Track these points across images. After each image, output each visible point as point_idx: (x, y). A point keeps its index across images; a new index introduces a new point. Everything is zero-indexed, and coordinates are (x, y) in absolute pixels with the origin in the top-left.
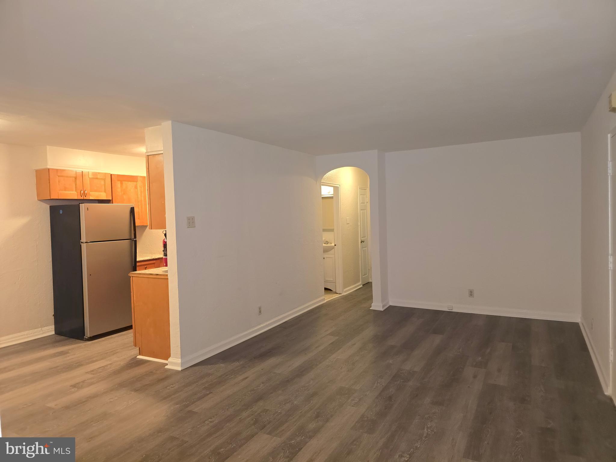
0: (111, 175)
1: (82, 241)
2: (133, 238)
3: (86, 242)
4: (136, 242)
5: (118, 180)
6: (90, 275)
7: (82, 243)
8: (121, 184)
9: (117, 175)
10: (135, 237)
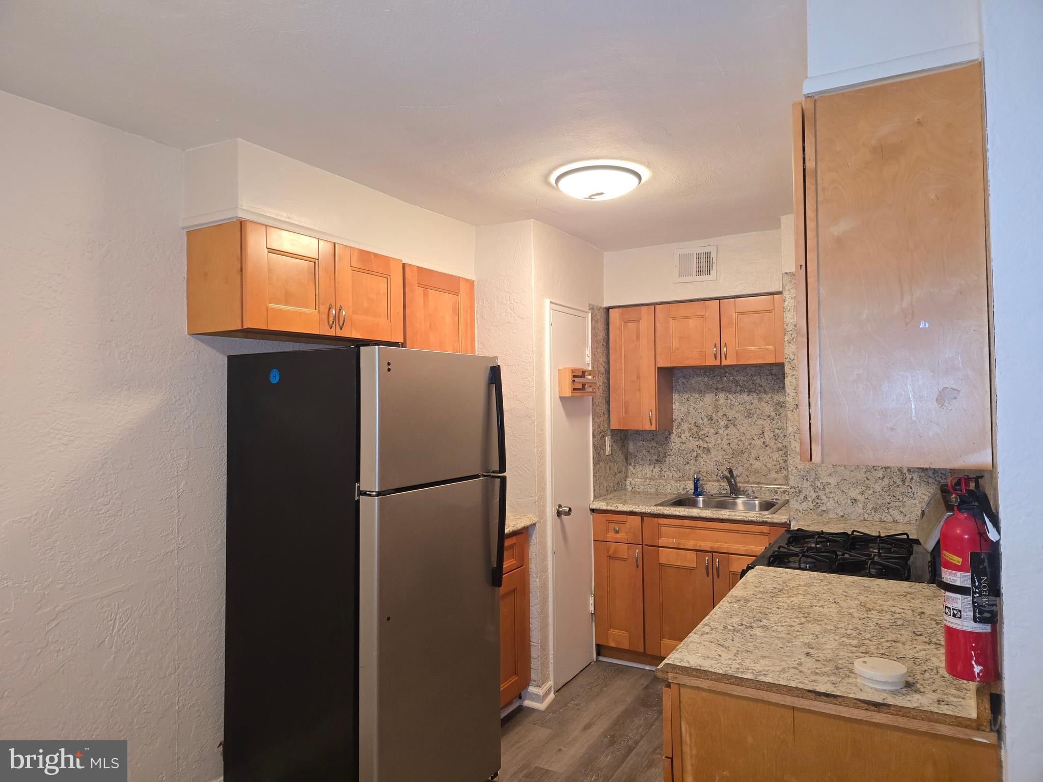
0: (404, 265)
1: (364, 485)
2: (498, 469)
3: (379, 494)
4: (503, 481)
5: (420, 285)
6: (389, 619)
7: (364, 493)
8: (426, 296)
9: (418, 268)
10: (503, 468)
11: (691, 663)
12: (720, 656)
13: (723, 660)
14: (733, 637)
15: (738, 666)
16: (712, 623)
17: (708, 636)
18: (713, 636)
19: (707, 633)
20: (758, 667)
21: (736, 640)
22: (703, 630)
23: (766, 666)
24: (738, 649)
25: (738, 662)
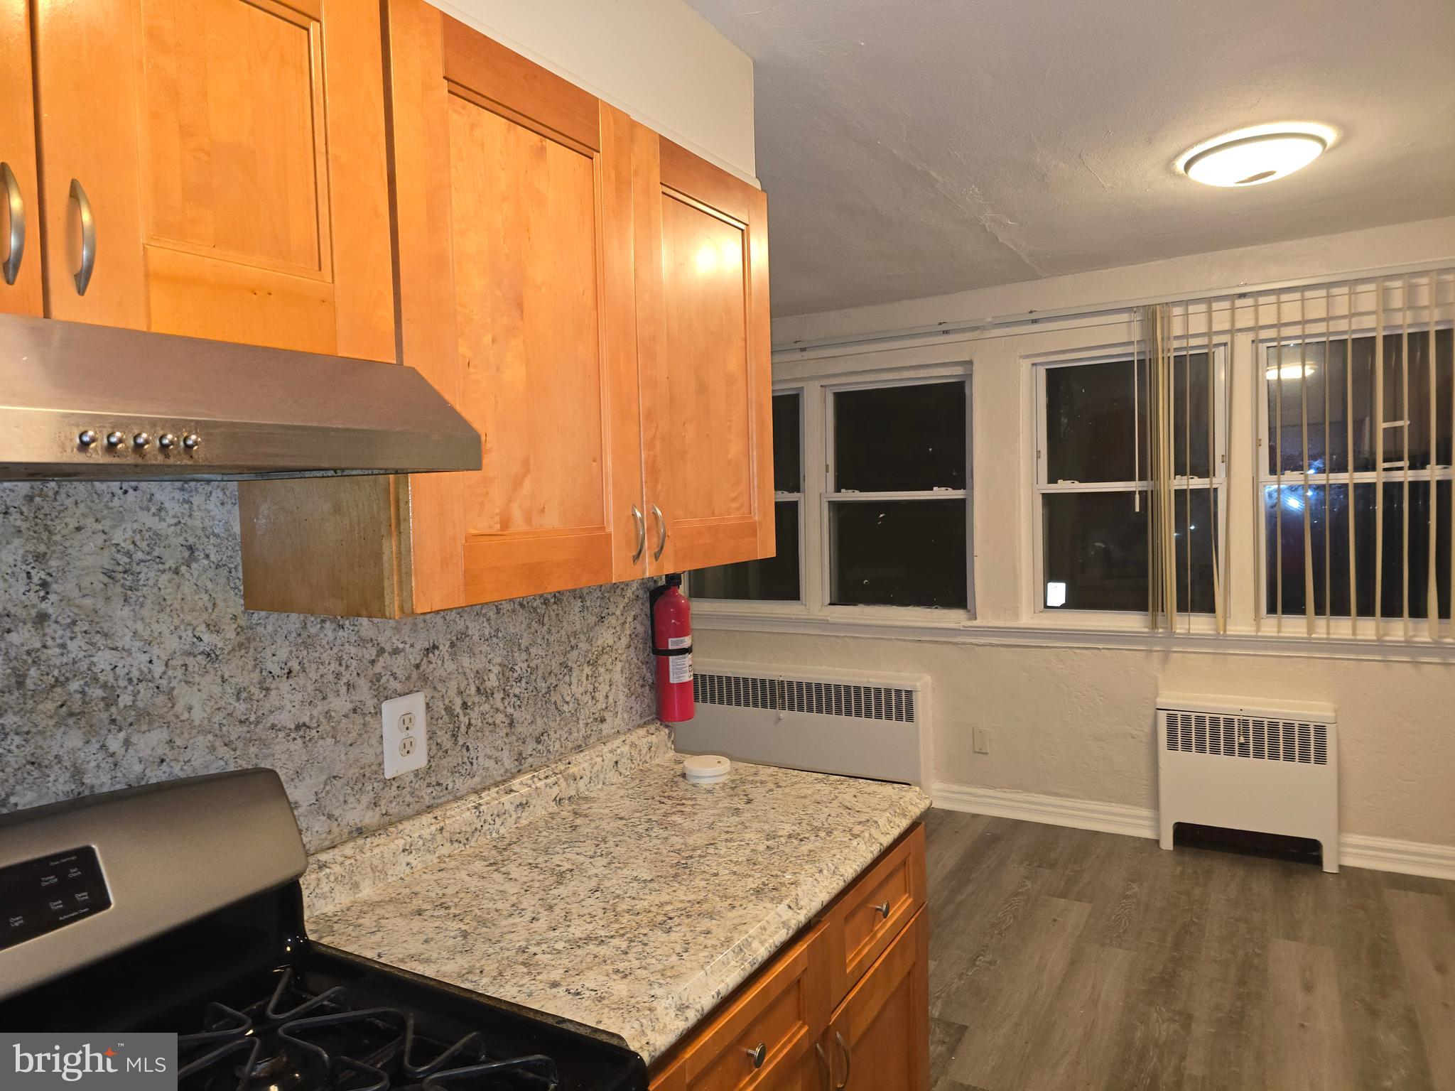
11: (891, 787)
12: (855, 796)
13: (854, 791)
14: (827, 819)
15: (839, 787)
16: (846, 839)
17: (860, 820)
18: (852, 820)
19: (860, 823)
20: (818, 786)
21: (823, 817)
22: (863, 828)
23: (808, 788)
24: (828, 805)
25: (837, 791)
